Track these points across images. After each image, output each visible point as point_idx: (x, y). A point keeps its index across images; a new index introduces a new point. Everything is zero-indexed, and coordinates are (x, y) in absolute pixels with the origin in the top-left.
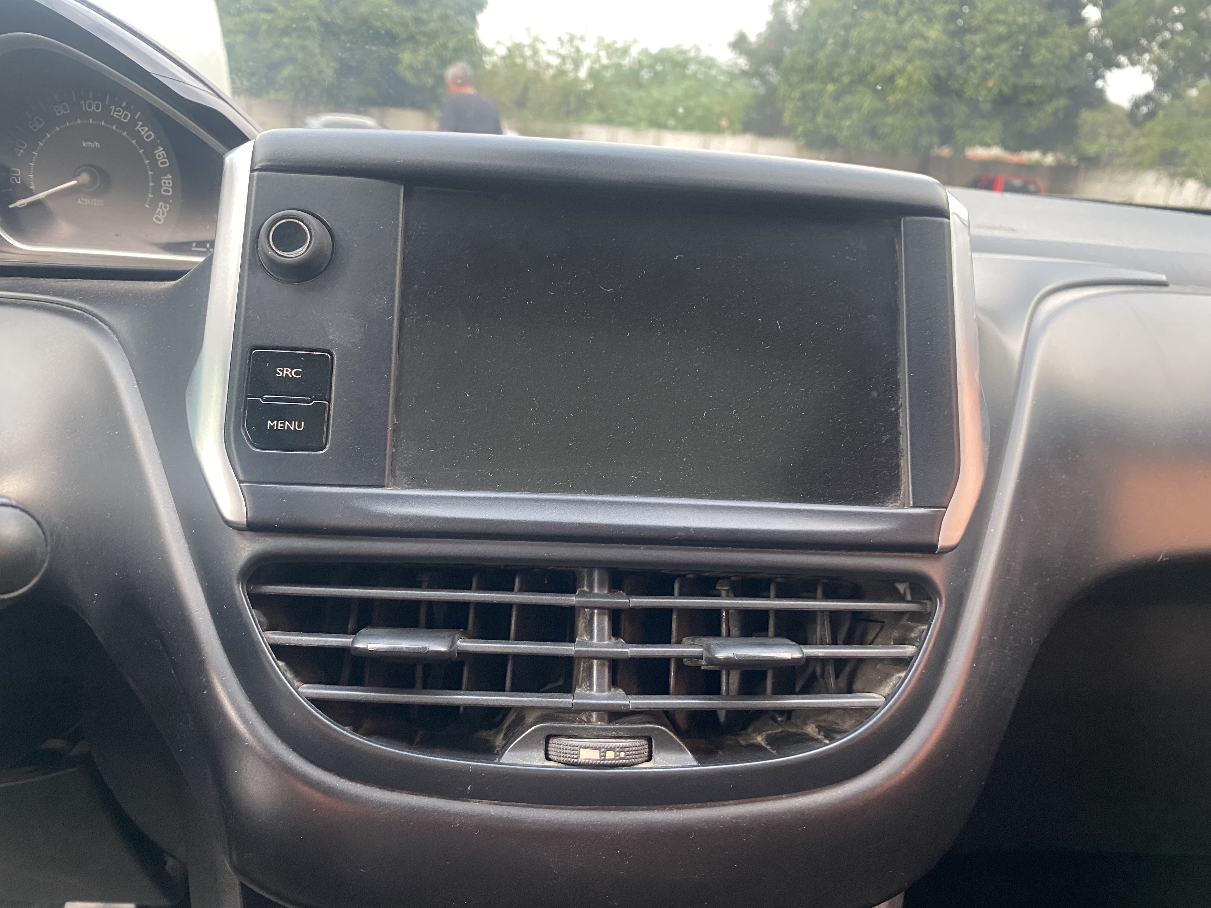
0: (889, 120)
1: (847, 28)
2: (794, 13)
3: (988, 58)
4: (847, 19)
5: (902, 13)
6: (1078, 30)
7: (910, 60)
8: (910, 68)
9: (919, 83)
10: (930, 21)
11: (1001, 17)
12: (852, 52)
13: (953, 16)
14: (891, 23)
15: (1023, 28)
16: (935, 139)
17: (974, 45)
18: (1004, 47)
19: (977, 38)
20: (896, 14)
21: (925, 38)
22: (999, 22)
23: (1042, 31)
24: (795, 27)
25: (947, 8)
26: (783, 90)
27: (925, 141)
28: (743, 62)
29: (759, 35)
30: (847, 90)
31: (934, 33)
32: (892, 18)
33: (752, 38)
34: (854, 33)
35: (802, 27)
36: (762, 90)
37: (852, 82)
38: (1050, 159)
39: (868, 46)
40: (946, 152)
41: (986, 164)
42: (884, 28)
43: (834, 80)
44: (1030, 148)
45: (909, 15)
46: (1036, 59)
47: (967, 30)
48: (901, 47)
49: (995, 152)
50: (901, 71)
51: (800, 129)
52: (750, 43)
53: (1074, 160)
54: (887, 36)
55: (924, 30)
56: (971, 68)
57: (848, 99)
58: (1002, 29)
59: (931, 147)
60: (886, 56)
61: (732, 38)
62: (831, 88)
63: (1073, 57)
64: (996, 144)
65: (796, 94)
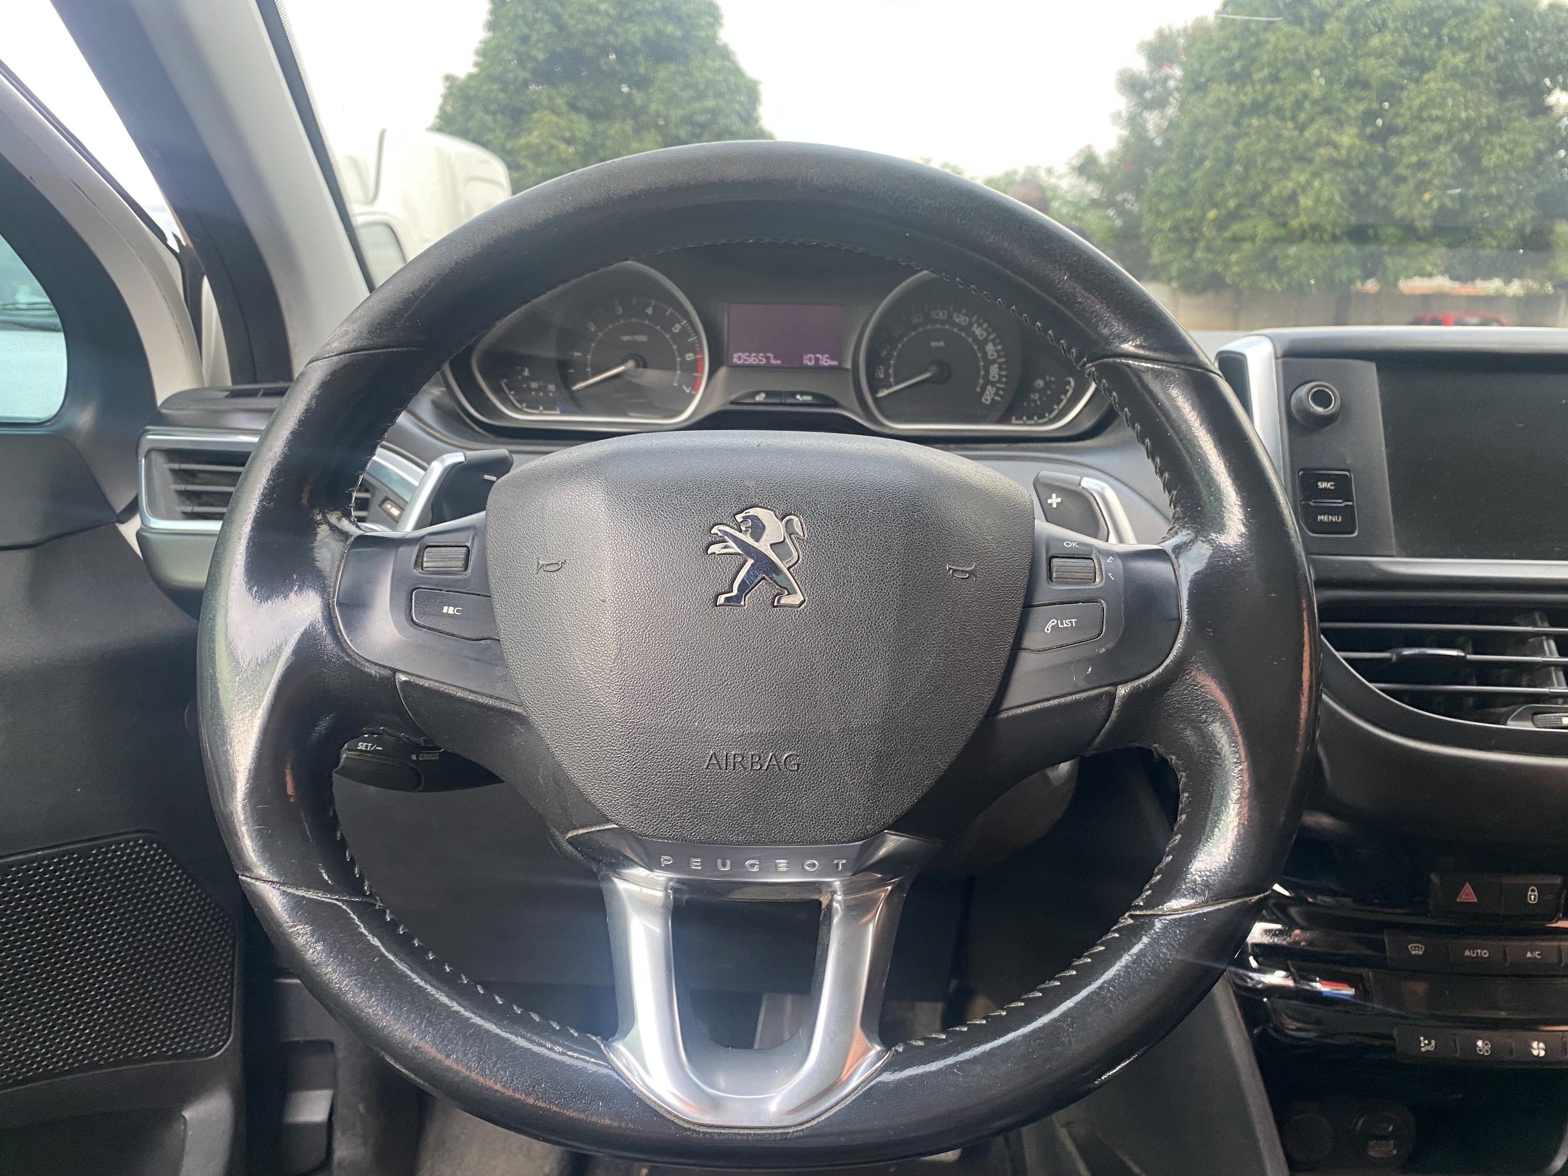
0: (1293, 250)
1: (1231, 140)
2: (1158, 126)
3: (1422, 165)
4: (1230, 129)
5: (1302, 117)
6: (1541, 121)
7: (1316, 174)
8: (1317, 184)
9: (1330, 202)
10: (1339, 124)
11: (1435, 112)
12: (1238, 168)
13: (1369, 116)
14: (1288, 129)
15: (1467, 125)
16: (1357, 272)
17: (1401, 148)
18: (1443, 149)
19: (1405, 141)
20: (1294, 119)
21: (1336, 146)
22: (1436, 119)
23: (1494, 127)
24: (1158, 142)
25: (1361, 107)
26: (1148, 220)
27: (1343, 274)
28: (1093, 190)
29: (1111, 154)
30: (1234, 216)
31: (1347, 138)
32: (1290, 124)
33: (1103, 158)
34: (1239, 145)
35: (1168, 144)
36: (1118, 223)
37: (1239, 206)
38: (1515, 288)
39: (1260, 160)
40: (1371, 286)
41: (1426, 298)
42: (1279, 136)
43: (1215, 205)
44: (1487, 276)
45: (1312, 120)
46: (1489, 161)
47: (1391, 130)
48: (1303, 159)
49: (1441, 283)
50: (1305, 188)
51: (1174, 270)
52: (1102, 166)
53: (1549, 288)
54: (1283, 146)
55: (1335, 137)
56: (1400, 180)
57: (1236, 227)
58: (1439, 128)
59: (1351, 281)
60: (1284, 171)
61: (1076, 162)
62: (1212, 214)
63: (1539, 157)
64: (1442, 273)
65: (1167, 225)
